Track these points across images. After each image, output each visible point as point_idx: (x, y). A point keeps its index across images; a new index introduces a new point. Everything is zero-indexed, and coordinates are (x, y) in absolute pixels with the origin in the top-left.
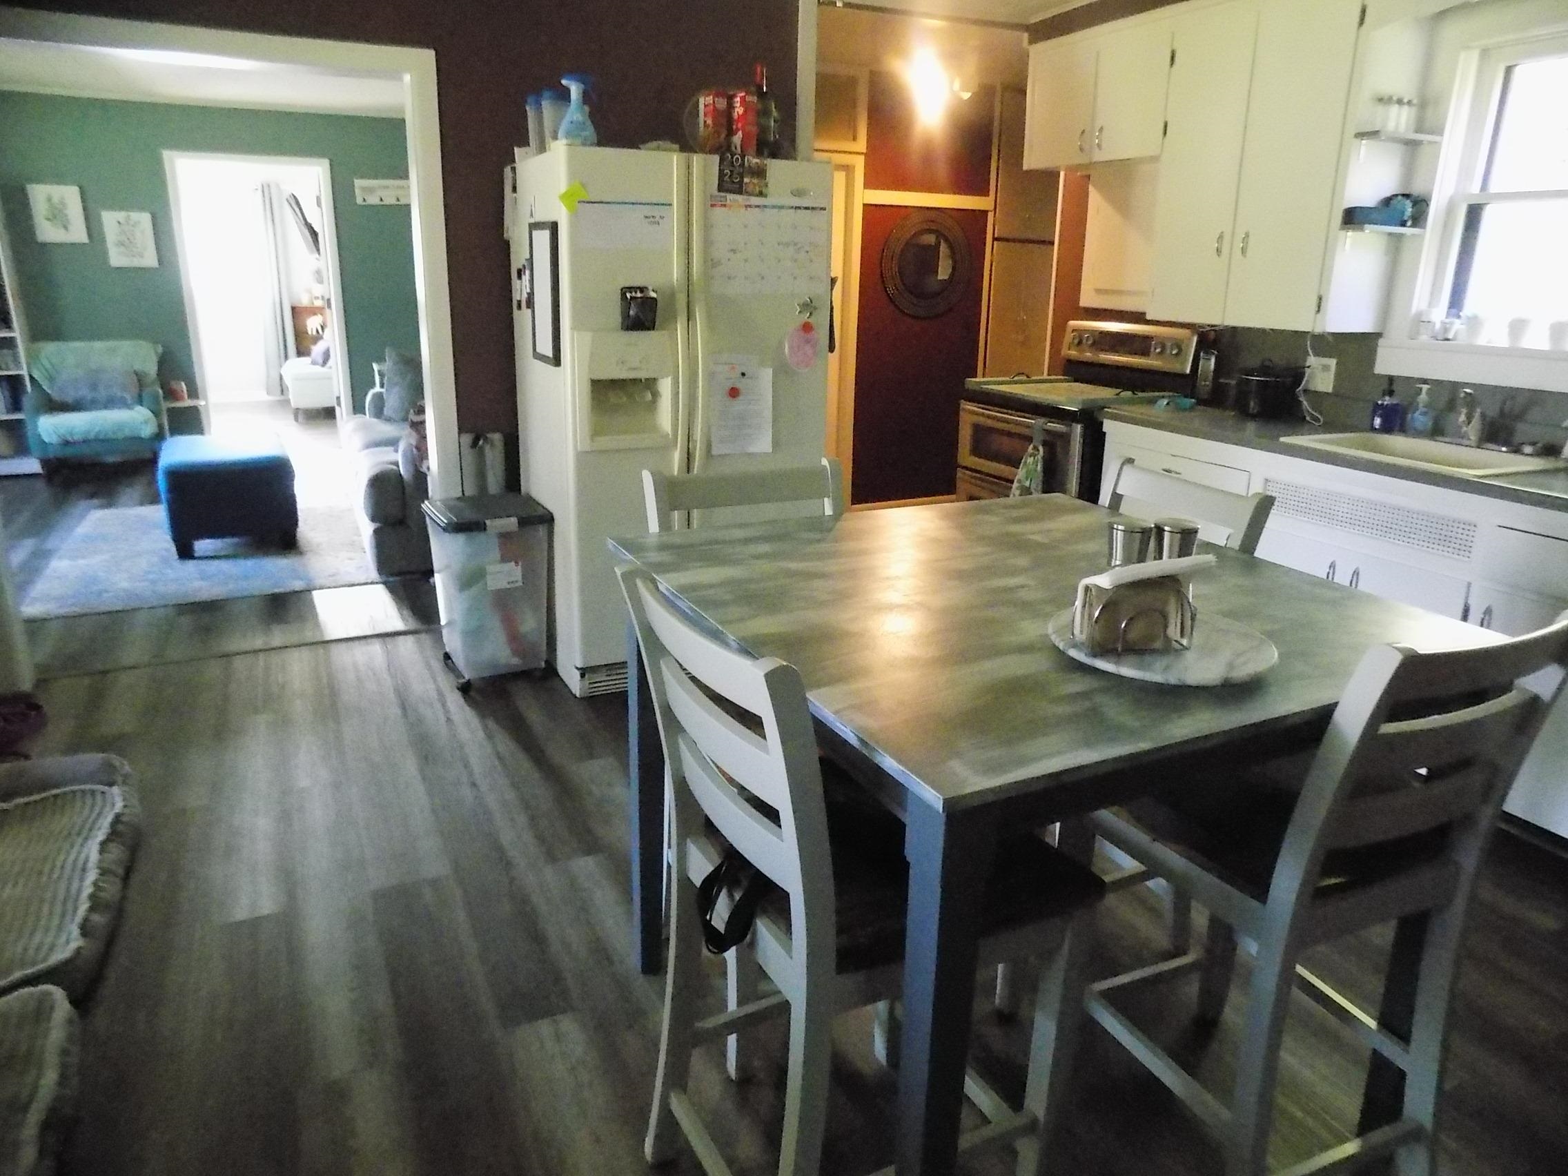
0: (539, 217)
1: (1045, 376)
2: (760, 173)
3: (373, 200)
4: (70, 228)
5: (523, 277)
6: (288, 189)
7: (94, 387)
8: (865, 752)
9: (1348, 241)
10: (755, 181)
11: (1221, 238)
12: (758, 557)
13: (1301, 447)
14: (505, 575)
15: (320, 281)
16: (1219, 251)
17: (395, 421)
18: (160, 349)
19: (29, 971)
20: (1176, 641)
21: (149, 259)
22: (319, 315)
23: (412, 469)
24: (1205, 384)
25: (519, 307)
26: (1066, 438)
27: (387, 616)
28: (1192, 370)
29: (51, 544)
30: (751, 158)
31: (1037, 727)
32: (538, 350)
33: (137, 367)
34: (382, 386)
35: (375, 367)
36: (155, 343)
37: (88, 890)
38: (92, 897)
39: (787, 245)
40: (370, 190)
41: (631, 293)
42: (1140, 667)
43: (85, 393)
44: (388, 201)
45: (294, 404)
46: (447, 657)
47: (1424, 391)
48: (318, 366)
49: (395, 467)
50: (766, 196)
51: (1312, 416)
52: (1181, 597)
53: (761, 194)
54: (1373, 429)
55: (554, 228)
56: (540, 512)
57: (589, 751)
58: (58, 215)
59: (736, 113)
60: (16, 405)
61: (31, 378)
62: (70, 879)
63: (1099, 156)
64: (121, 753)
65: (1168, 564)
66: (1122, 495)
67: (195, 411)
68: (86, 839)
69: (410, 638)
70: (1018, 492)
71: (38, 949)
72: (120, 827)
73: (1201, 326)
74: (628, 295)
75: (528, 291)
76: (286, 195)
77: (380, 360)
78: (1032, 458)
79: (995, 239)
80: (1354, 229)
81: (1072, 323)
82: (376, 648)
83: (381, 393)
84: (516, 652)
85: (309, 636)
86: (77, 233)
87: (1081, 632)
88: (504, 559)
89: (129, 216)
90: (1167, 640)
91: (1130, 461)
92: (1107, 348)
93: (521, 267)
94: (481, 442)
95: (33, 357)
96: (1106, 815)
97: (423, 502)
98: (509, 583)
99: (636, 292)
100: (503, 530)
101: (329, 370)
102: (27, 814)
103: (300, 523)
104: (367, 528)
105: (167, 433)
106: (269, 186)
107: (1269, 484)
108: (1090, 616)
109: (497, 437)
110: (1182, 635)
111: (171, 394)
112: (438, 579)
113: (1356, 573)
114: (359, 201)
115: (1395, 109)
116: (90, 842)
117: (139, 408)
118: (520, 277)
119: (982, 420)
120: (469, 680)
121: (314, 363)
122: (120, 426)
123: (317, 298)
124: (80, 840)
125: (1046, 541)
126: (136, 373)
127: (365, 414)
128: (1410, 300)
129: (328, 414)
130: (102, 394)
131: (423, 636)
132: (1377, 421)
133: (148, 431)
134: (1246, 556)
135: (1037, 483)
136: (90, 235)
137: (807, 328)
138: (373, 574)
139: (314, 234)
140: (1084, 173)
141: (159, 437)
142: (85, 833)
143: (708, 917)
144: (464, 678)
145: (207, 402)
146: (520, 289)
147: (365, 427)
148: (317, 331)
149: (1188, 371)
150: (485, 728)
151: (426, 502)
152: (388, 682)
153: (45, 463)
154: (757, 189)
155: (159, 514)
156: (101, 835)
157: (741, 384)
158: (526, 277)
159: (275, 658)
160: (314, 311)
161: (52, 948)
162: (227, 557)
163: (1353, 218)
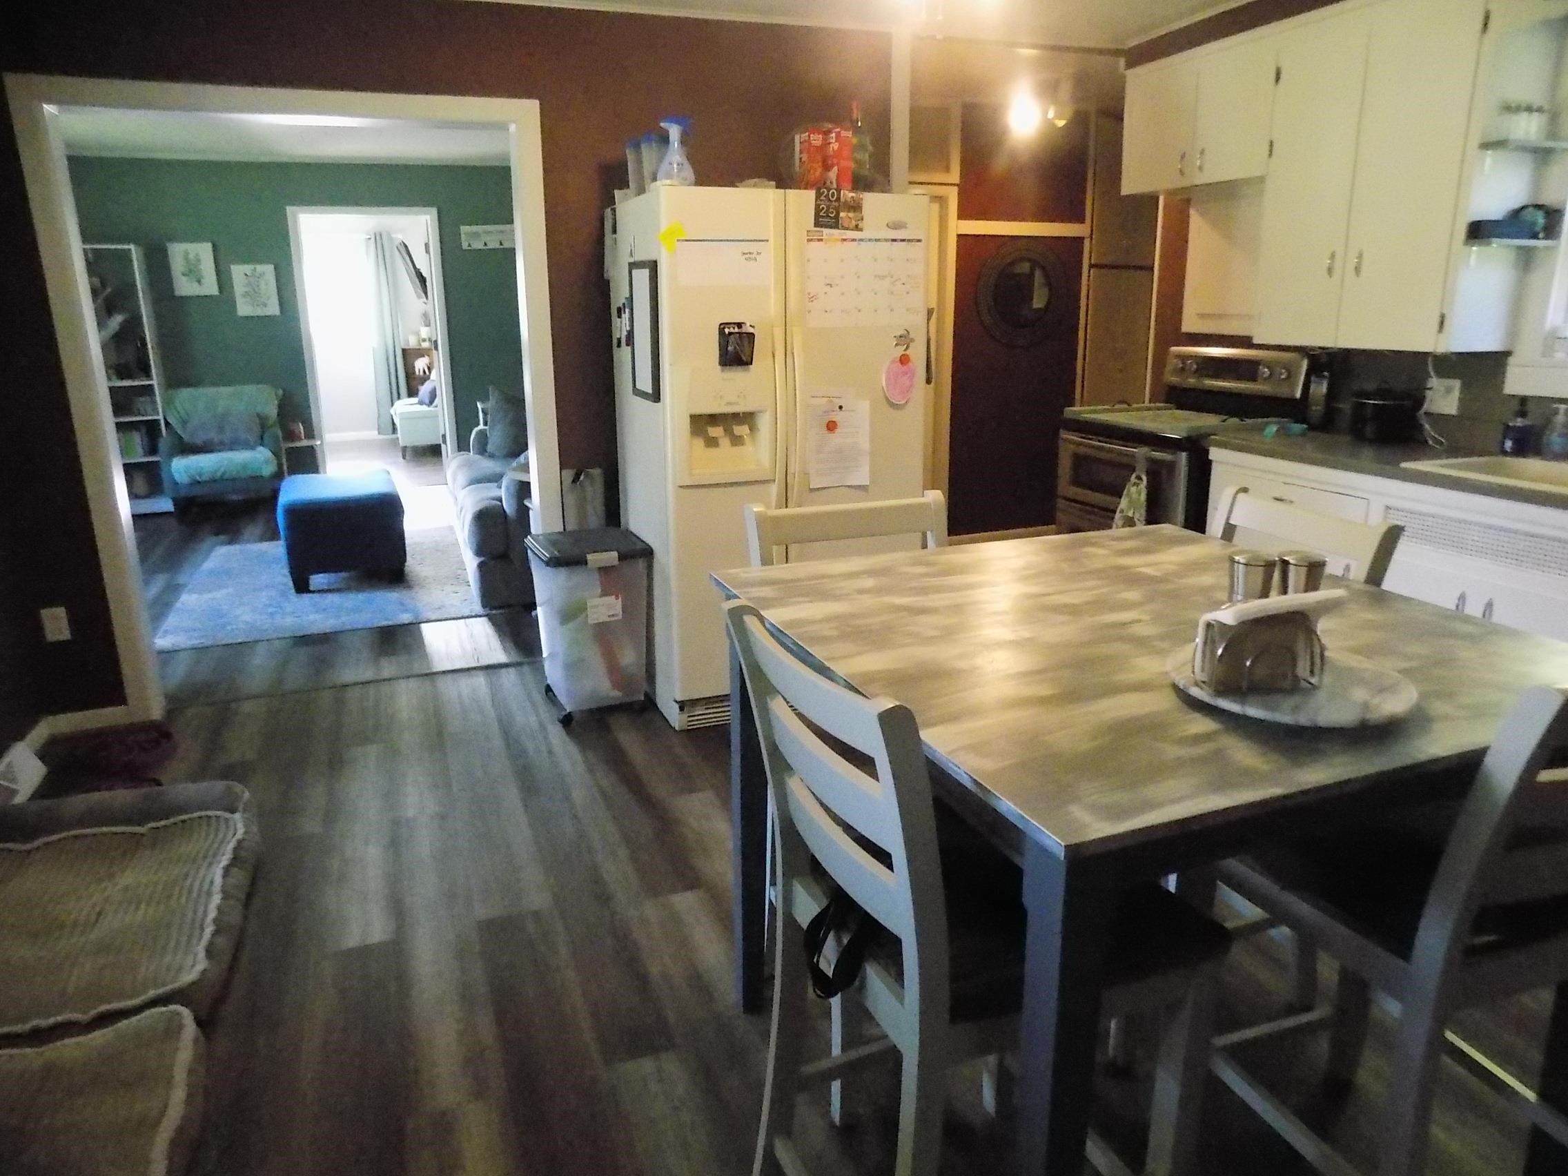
0: (639, 257)
1: (1147, 404)
2: (856, 207)
3: (478, 245)
4: (203, 281)
5: (623, 315)
6: (400, 237)
7: (221, 429)
8: (980, 795)
9: (1473, 257)
10: (851, 215)
11: (1333, 256)
12: (862, 592)
13: (1426, 473)
14: (606, 608)
15: (428, 325)
16: (1330, 271)
17: (498, 457)
18: (280, 392)
19: (161, 991)
20: (1304, 680)
21: (273, 309)
22: (427, 357)
23: (515, 506)
24: (1317, 409)
25: (619, 345)
26: (1171, 467)
27: (490, 648)
28: (1302, 394)
29: (181, 579)
30: (847, 192)
31: (1159, 770)
32: (637, 387)
33: (259, 409)
34: (485, 424)
35: (479, 406)
36: (276, 387)
37: (212, 914)
38: (215, 921)
39: (883, 277)
40: (476, 235)
41: (729, 328)
42: (1267, 708)
43: (213, 435)
44: (491, 246)
45: (402, 443)
46: (548, 689)
47: (1562, 412)
48: (424, 406)
49: (499, 503)
50: (861, 230)
51: (1434, 439)
52: (1311, 632)
53: (857, 228)
54: (1505, 453)
55: (653, 267)
56: (639, 546)
57: (688, 785)
58: (193, 272)
59: (831, 149)
60: (153, 450)
61: (167, 424)
62: (197, 901)
63: (1200, 179)
64: (242, 780)
65: (1295, 599)
66: (1235, 526)
67: (311, 450)
68: (210, 864)
69: (512, 670)
70: (1120, 523)
71: (168, 970)
72: (243, 854)
73: (1313, 349)
74: (727, 331)
75: (628, 328)
76: (397, 243)
77: (484, 399)
78: (1135, 487)
79: (1091, 266)
80: (1480, 245)
81: (1174, 349)
82: (480, 680)
83: (486, 430)
84: (616, 685)
85: (417, 668)
86: (210, 287)
87: (1203, 670)
88: (605, 593)
89: (255, 268)
90: (1296, 678)
91: (1245, 490)
92: (1210, 373)
93: (621, 305)
94: (582, 477)
95: (168, 403)
96: (1234, 865)
97: (526, 537)
98: (609, 616)
99: (734, 328)
100: (602, 565)
101: (436, 409)
102: (157, 840)
103: (408, 558)
104: (471, 562)
105: (286, 474)
106: (381, 235)
107: (1391, 511)
108: (1213, 652)
109: (597, 472)
110: (1312, 672)
111: (290, 436)
112: (540, 612)
113: (1489, 605)
114: (465, 246)
115: (1524, 116)
116: (214, 866)
117: (261, 448)
118: (620, 316)
119: (1082, 450)
120: (570, 713)
121: (421, 403)
122: (245, 466)
123: (424, 340)
124: (205, 865)
125: (1158, 574)
126: (258, 415)
127: (470, 452)
128: (1543, 315)
129: (434, 451)
130: (227, 436)
131: (526, 668)
132: (1509, 444)
133: (268, 470)
134: (1372, 589)
135: (1140, 514)
136: (221, 288)
137: (904, 360)
138: (477, 607)
139: (422, 280)
140: (1185, 196)
141: (279, 476)
142: (210, 857)
143: (815, 960)
144: (566, 710)
145: (322, 442)
146: (620, 327)
147: (468, 464)
148: (424, 372)
149: (1298, 395)
150: (586, 761)
151: (529, 537)
152: (491, 712)
153: (176, 502)
154: (854, 223)
155: (277, 549)
156: (224, 861)
157: (837, 417)
158: (626, 316)
159: (385, 689)
160: (420, 353)
161: (180, 969)
162: (338, 590)
163: (1478, 231)
